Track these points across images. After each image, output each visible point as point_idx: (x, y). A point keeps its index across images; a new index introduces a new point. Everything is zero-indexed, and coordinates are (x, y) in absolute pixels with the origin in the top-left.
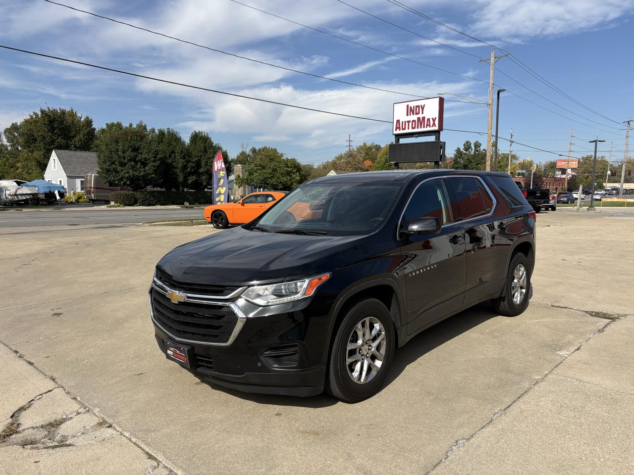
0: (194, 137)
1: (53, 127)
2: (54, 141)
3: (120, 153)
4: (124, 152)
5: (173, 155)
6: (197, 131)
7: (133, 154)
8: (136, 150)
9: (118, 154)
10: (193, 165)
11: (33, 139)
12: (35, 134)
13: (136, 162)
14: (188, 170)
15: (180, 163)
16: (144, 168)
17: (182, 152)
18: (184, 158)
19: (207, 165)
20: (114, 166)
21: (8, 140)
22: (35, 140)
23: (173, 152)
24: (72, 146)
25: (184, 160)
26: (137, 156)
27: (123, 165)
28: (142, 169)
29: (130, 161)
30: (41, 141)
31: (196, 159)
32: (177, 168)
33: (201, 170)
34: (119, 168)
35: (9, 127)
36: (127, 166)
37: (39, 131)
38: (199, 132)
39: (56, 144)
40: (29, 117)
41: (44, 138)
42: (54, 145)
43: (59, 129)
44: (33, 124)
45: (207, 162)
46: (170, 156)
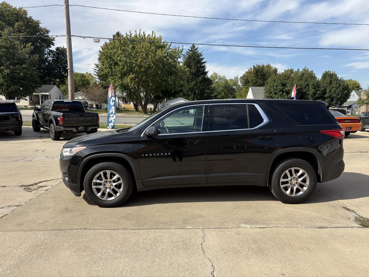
0: (325, 74)
1: (258, 75)
2: (257, 82)
3: (275, 87)
4: (277, 87)
5: (307, 87)
6: (327, 71)
7: (282, 88)
8: (284, 85)
9: (274, 88)
10: (320, 92)
11: (248, 82)
12: (249, 79)
13: (283, 92)
14: (317, 96)
15: (311, 91)
16: (288, 95)
17: (313, 85)
18: (315, 88)
19: (330, 92)
20: (271, 95)
21: (241, 82)
22: (249, 82)
23: (308, 85)
24: (266, 84)
25: (314, 90)
26: (284, 89)
27: (275, 94)
28: (286, 96)
29: (280, 91)
30: (251, 82)
31: (323, 89)
32: (309, 94)
33: (326, 96)
34: (274, 96)
35: (242, 76)
36: (278, 94)
37: (250, 77)
38: (329, 71)
39: (258, 83)
40: (248, 71)
41: (253, 81)
42: (257, 84)
43: (261, 75)
44: (249, 74)
45: (331, 90)
46: (305, 87)
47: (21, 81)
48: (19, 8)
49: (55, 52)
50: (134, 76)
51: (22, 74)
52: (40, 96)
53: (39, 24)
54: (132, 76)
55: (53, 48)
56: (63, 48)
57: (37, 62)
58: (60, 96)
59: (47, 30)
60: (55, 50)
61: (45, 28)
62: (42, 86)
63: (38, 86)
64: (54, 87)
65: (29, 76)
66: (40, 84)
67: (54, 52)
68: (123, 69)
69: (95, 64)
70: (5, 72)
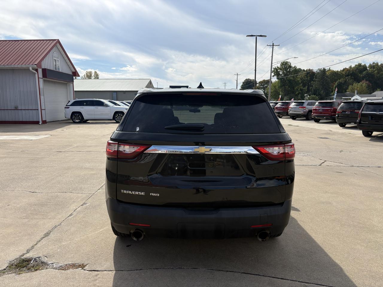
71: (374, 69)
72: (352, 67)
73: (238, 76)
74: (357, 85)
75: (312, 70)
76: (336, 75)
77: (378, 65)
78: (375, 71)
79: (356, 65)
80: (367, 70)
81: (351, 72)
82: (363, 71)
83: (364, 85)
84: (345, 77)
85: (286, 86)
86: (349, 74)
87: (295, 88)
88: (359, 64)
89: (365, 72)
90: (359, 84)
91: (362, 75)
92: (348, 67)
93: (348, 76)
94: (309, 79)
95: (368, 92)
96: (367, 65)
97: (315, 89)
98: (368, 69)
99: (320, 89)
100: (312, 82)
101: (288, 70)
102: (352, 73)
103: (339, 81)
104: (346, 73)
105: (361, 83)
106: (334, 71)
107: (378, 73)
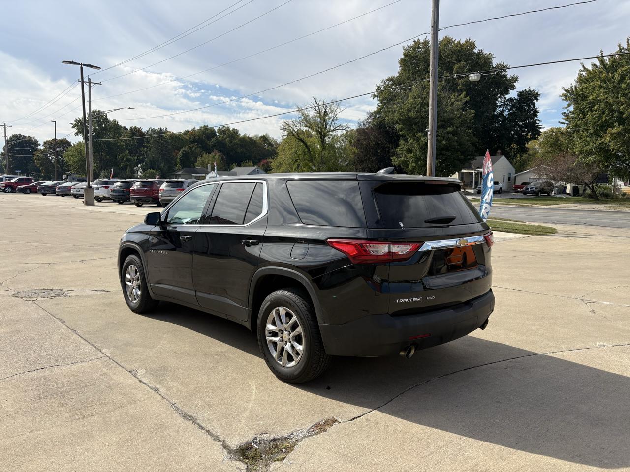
47: (444, 152)
48: (466, 41)
49: (515, 99)
50: (620, 129)
51: (444, 142)
52: (474, 175)
53: (491, 59)
54: (617, 129)
55: (513, 94)
56: (529, 90)
57: (472, 121)
58: (510, 174)
59: (504, 67)
60: (516, 97)
61: (502, 64)
62: (477, 158)
63: (470, 159)
64: (500, 159)
65: (455, 143)
66: (473, 156)
67: (515, 101)
68: (600, 117)
69: (562, 114)
70: (422, 141)
71: (225, 136)
72: (196, 129)
73: (7, 128)
74: (208, 157)
75: (139, 129)
76: (177, 140)
77: (229, 130)
78: (226, 138)
79: (201, 128)
80: (217, 136)
81: (197, 137)
82: (211, 137)
83: (217, 157)
84: (189, 144)
85: (102, 152)
86: (194, 140)
87: (119, 157)
88: (205, 126)
89: (213, 139)
90: (210, 155)
91: (210, 143)
92: (190, 130)
93: (193, 142)
94: (136, 143)
95: (222, 168)
96: (216, 129)
97: (151, 159)
98: (217, 134)
99: (160, 161)
100: (142, 148)
101: (104, 126)
102: (199, 139)
103: (183, 149)
104: (190, 139)
105: (213, 154)
106: (174, 134)
107: (231, 141)
